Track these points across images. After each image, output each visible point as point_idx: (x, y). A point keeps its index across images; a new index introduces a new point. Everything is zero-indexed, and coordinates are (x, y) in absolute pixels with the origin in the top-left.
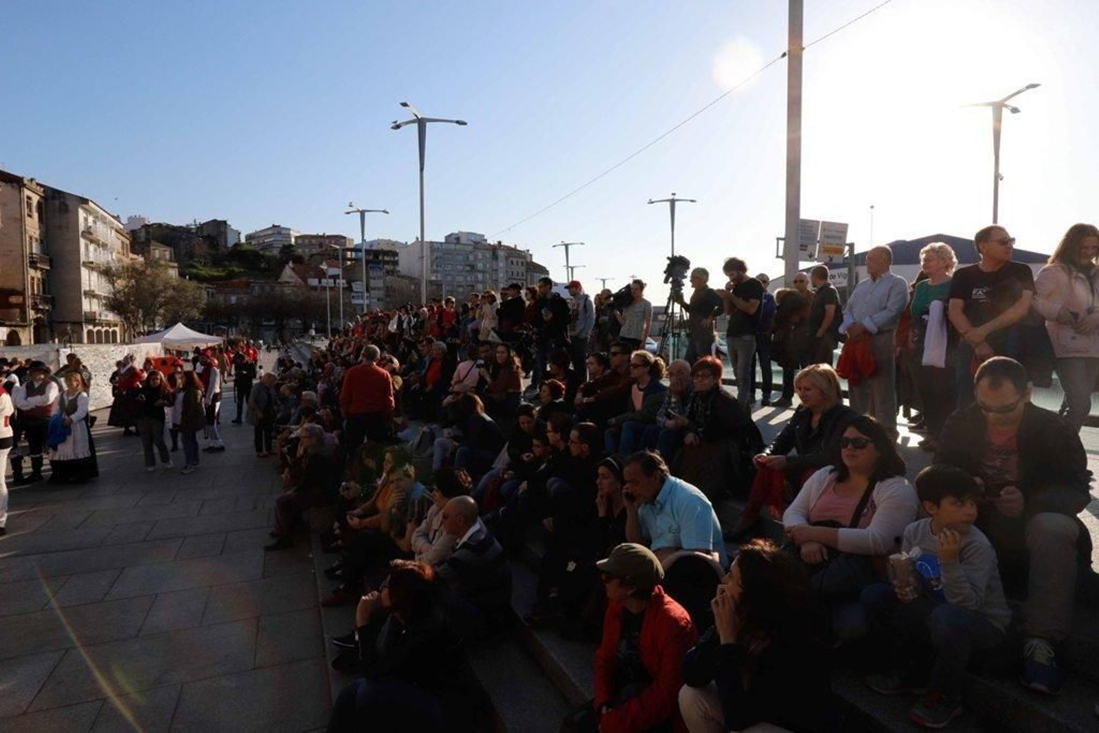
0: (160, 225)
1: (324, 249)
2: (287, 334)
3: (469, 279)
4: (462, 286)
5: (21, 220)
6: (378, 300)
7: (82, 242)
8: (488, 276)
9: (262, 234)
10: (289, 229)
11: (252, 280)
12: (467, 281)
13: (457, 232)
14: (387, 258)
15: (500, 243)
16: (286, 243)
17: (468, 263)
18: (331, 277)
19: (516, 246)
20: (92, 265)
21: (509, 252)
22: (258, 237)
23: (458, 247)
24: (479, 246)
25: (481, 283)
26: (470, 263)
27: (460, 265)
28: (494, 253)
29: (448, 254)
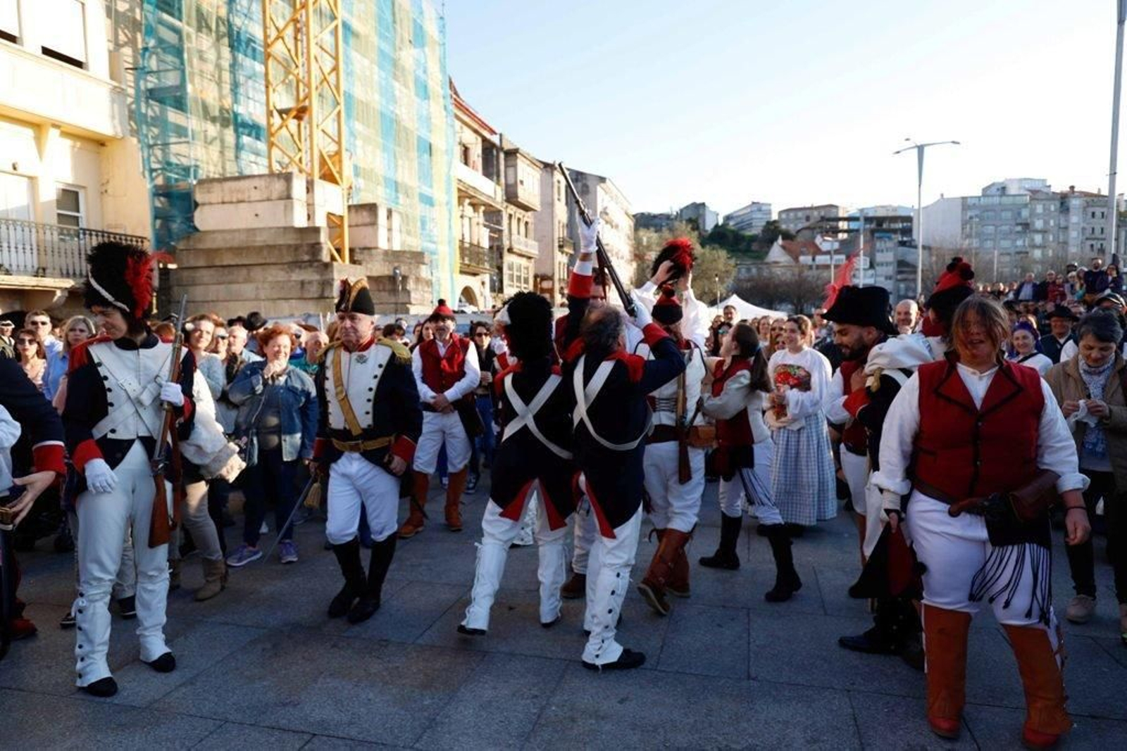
1: (812, 221)
3: (1020, 243)
4: (1009, 254)
6: (886, 278)
8: (1051, 238)
9: (740, 213)
10: (770, 205)
11: (739, 262)
12: (1016, 247)
13: (1001, 180)
15: (1072, 188)
16: (769, 220)
17: (1019, 221)
18: (825, 253)
19: (1099, 190)
21: (1089, 199)
22: (737, 216)
23: (1005, 200)
24: (1038, 196)
25: (1038, 247)
26: (1023, 222)
27: (1006, 225)
28: (1062, 204)
29: (987, 211)
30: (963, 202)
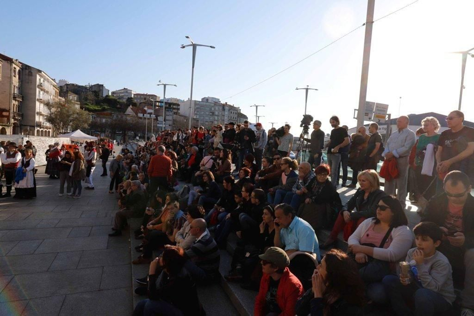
0: (73, 85)
1: (146, 100)
2: (127, 138)
3: (211, 118)
4: (208, 122)
5: (11, 78)
6: (169, 126)
7: (38, 90)
8: (220, 118)
9: (118, 92)
10: (131, 91)
11: (113, 113)
12: (210, 120)
13: (207, 97)
14: (174, 107)
15: (226, 103)
16: (130, 97)
17: (211, 112)
18: (148, 113)
19: (233, 105)
20: (41, 101)
21: (230, 107)
22: (118, 93)
23: (207, 104)
24: (217, 104)
25: (216, 121)
26: (212, 112)
27: (208, 112)
28: (223, 108)
29: (202, 106)
30: (195, 102)
